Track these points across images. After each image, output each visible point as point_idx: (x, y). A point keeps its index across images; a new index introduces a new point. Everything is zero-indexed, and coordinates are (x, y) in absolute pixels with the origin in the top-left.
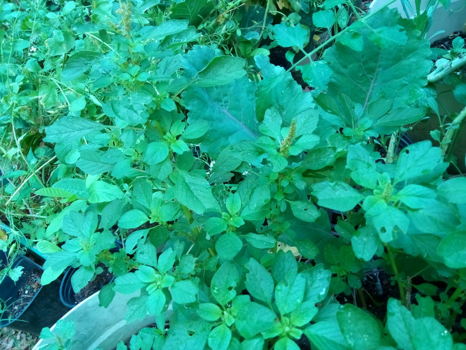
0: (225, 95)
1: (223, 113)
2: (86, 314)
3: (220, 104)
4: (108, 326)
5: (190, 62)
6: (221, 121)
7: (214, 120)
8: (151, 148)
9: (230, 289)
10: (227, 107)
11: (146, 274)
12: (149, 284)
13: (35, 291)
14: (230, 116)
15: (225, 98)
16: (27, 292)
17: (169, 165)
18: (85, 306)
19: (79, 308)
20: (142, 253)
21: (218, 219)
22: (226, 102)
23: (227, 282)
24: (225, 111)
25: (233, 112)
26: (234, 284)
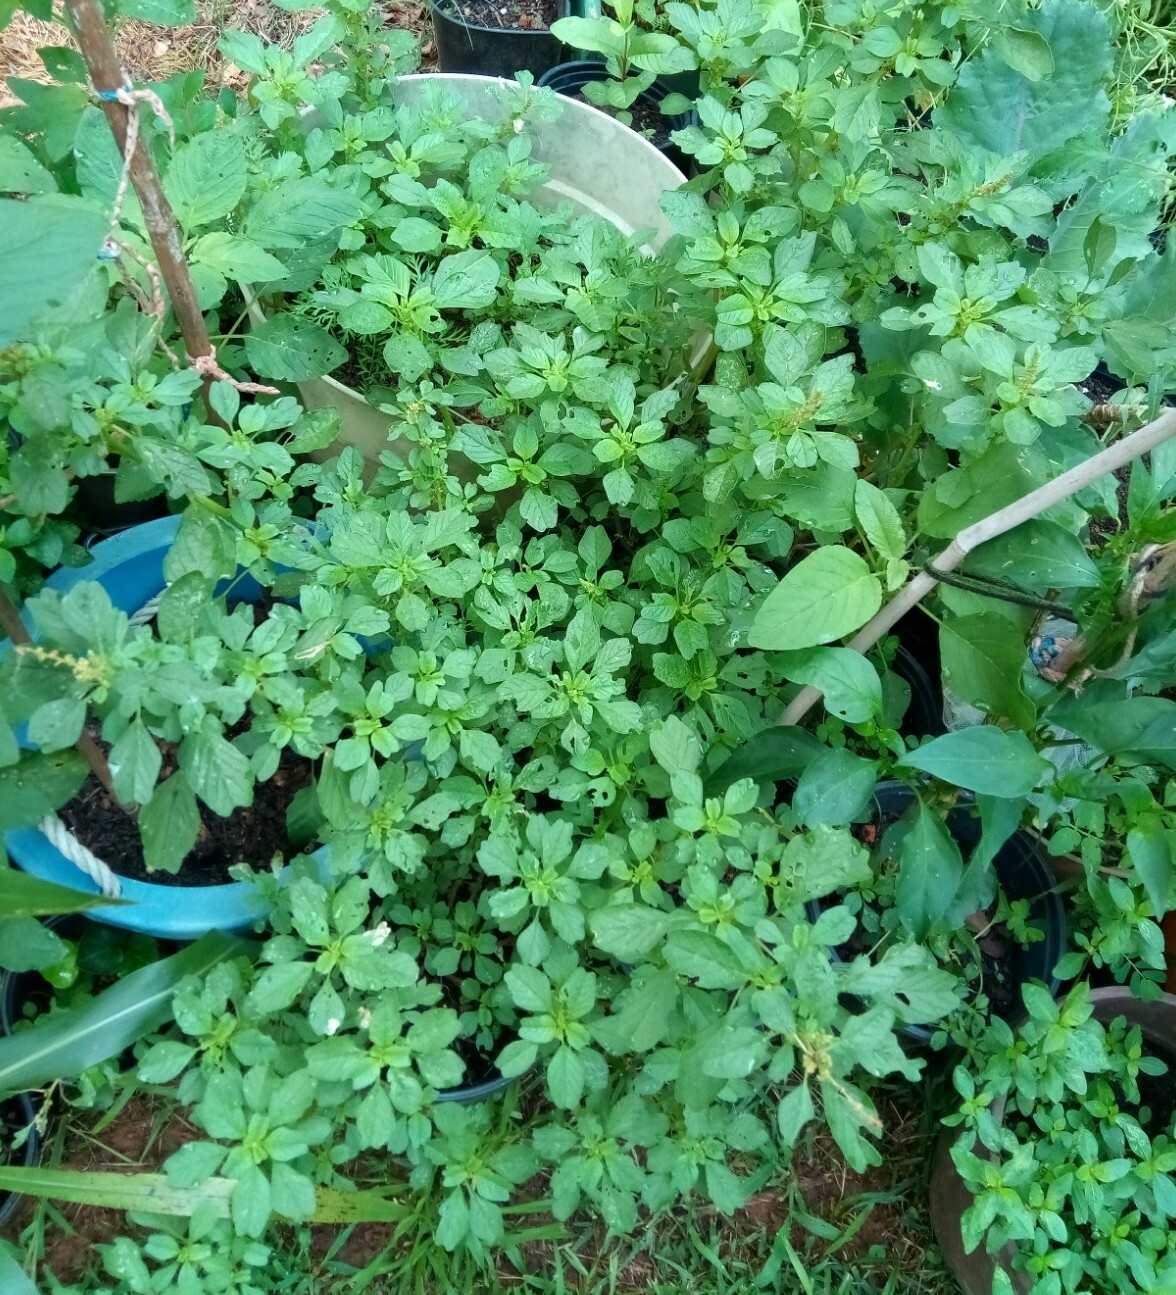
0: (1050, 101)
1: (1017, 114)
2: (574, 127)
3: (1030, 101)
4: (570, 179)
5: (1059, 9)
6: (998, 115)
7: (990, 104)
8: (884, 32)
9: (767, 233)
10: (1031, 116)
11: (732, 126)
12: (724, 136)
13: (515, 25)
14: (1019, 130)
15: (1044, 104)
16: (504, 11)
17: (876, 65)
18: (586, 117)
19: (578, 108)
20: (753, 108)
21: (842, 173)
22: (1038, 108)
23: (772, 226)
24: (1022, 117)
25: (1030, 132)
26: (774, 234)
